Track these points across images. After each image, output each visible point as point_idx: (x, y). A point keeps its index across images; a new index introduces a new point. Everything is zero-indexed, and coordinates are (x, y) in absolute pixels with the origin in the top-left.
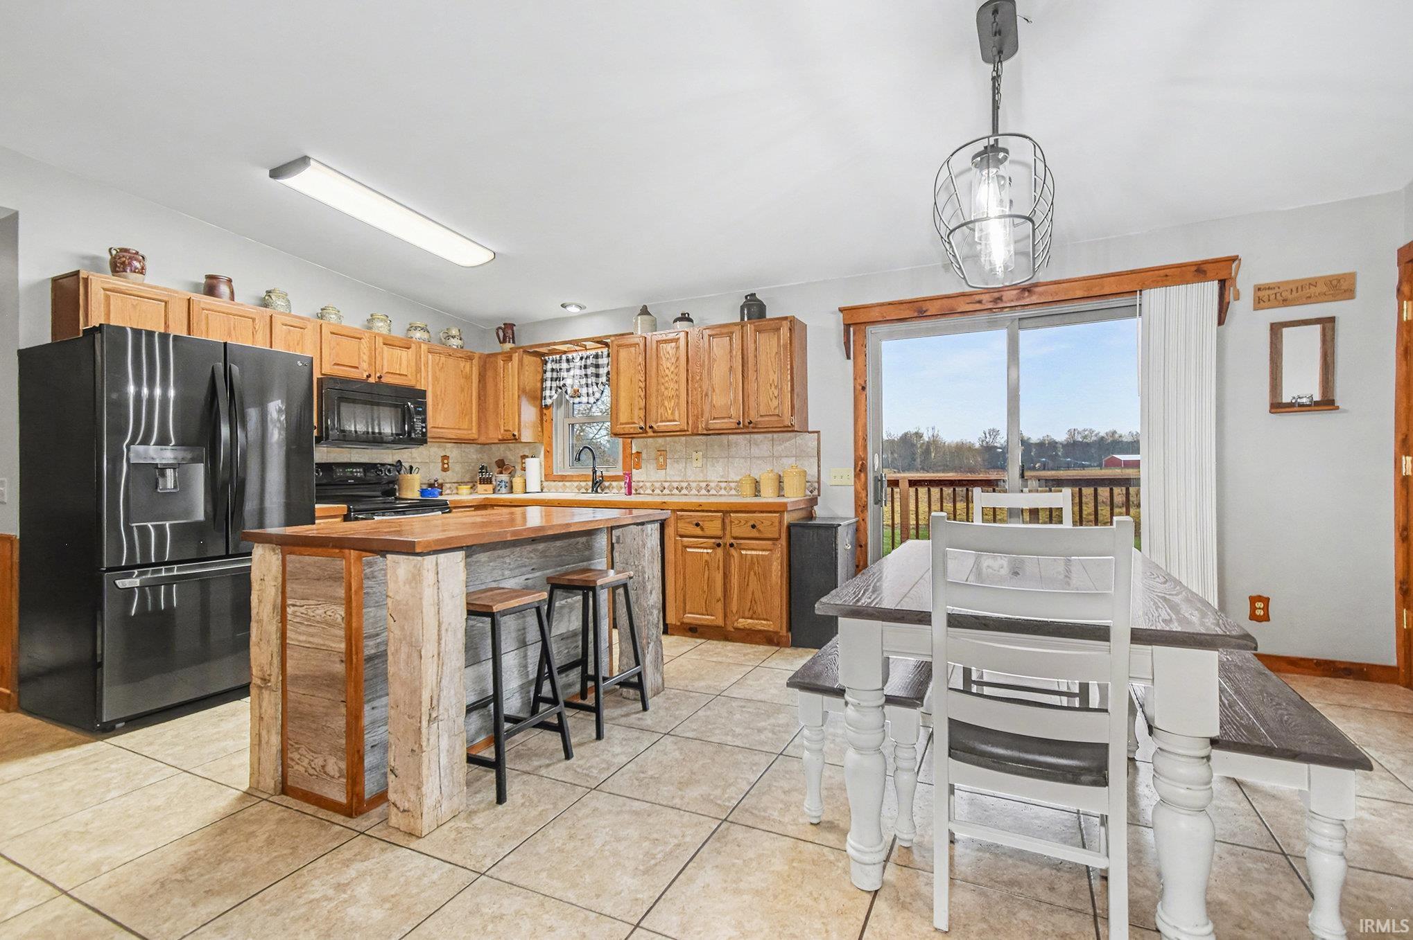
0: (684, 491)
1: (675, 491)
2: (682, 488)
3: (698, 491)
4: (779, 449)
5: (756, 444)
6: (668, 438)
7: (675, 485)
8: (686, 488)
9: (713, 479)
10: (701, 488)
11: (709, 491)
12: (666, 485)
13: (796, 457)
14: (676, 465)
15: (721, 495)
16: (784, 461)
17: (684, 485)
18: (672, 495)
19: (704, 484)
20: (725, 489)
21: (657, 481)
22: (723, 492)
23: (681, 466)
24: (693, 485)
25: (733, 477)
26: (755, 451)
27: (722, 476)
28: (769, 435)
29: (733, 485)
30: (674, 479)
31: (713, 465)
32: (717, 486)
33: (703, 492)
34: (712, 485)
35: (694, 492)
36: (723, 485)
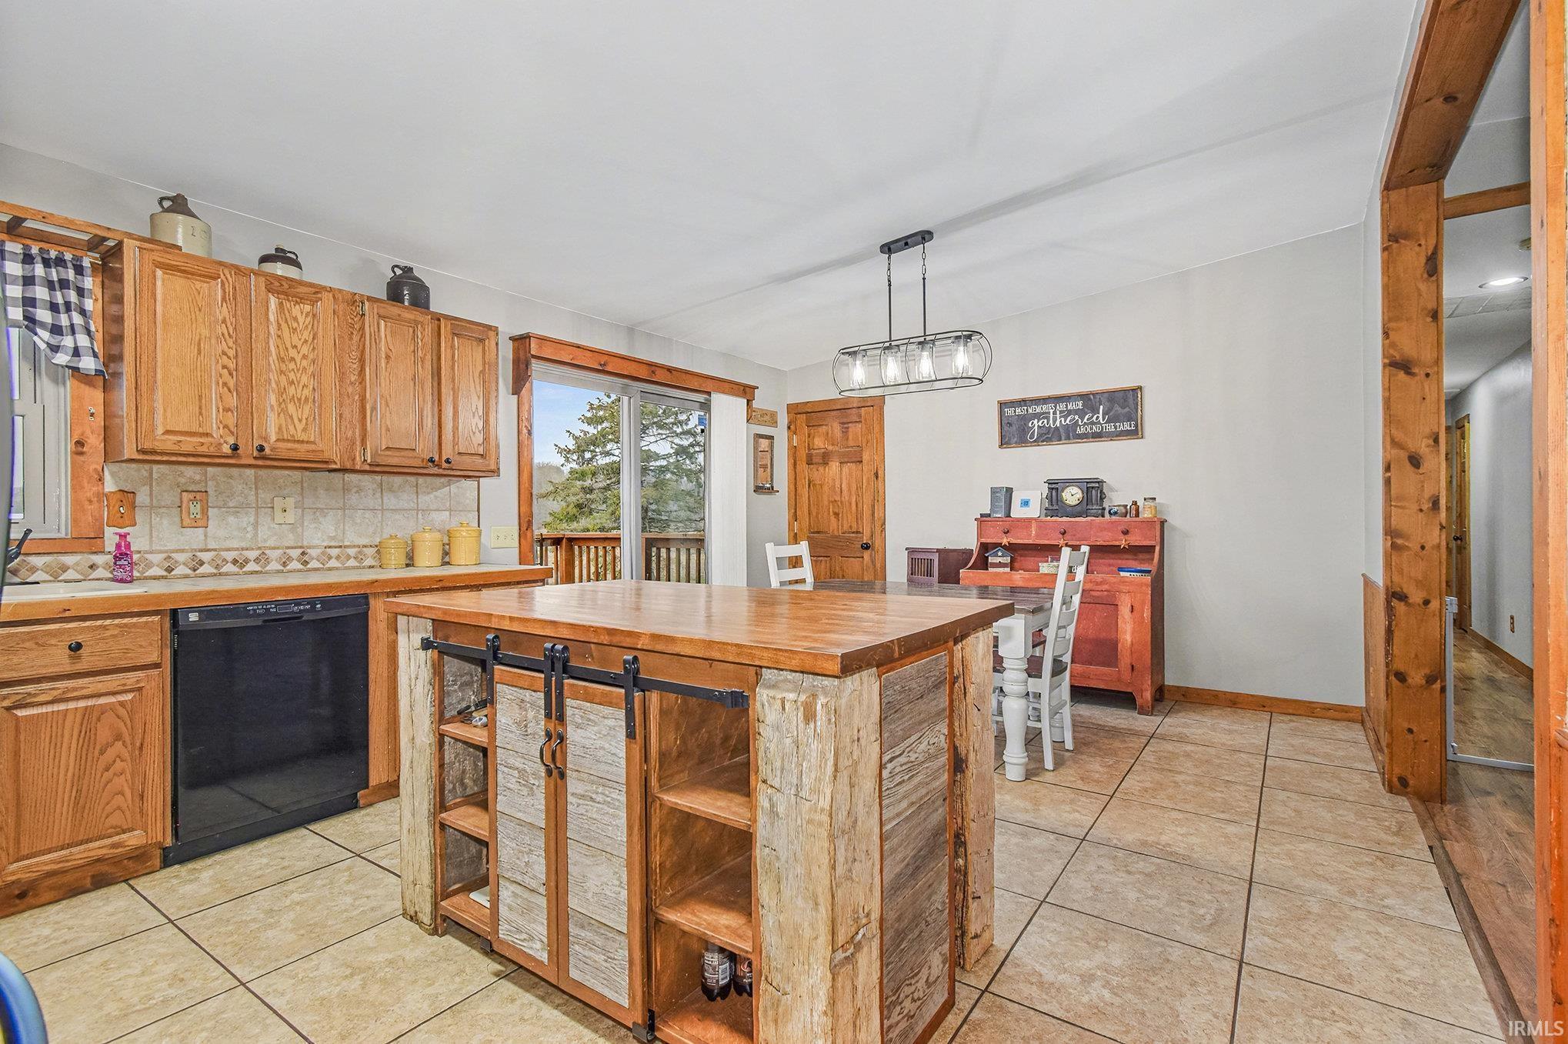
0: (251, 566)
1: (229, 568)
2: (247, 561)
3: (284, 564)
4: (425, 499)
5: (391, 490)
6: (210, 469)
7: (230, 556)
8: (257, 560)
9: (316, 542)
10: (290, 559)
11: (306, 563)
12: (206, 556)
13: (450, 510)
14: (231, 519)
15: (330, 569)
16: (434, 515)
17: (252, 555)
18: (220, 574)
19: (298, 552)
20: (338, 558)
21: (182, 551)
22: (333, 563)
23: (247, 519)
24: (274, 554)
25: (352, 537)
26: (390, 501)
27: (333, 538)
28: (412, 479)
29: (352, 552)
30: (229, 544)
31: (315, 521)
32: (323, 553)
33: (295, 565)
34: (313, 552)
35: (274, 566)
36: (334, 552)
